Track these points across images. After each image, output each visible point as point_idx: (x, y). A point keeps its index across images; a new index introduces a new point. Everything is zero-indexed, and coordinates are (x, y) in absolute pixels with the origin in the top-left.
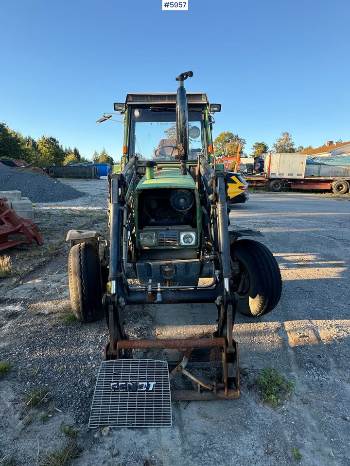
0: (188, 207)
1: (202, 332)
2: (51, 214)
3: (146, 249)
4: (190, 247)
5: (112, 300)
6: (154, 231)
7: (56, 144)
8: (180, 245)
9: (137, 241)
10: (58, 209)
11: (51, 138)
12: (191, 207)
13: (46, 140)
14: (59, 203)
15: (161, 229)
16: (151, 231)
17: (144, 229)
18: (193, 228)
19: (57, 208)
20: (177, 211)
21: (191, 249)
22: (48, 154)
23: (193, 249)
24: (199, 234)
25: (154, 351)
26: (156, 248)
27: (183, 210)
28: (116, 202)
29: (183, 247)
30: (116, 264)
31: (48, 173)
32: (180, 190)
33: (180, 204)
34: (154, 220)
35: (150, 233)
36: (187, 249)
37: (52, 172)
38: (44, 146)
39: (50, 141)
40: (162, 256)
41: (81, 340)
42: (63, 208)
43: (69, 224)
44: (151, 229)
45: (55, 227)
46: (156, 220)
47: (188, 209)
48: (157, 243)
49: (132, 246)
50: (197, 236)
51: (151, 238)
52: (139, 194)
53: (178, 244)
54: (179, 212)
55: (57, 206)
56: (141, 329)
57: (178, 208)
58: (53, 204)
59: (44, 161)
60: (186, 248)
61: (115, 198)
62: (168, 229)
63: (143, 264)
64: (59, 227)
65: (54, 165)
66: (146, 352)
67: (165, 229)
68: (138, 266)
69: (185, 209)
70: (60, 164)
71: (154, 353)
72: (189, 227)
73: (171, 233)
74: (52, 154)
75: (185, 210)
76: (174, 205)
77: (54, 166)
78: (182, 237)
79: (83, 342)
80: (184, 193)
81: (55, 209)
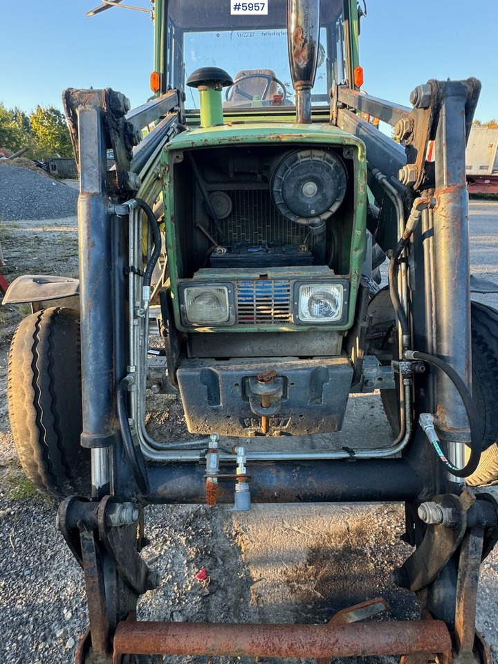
0: (328, 210)
1: (344, 526)
2: (42, 241)
3: (205, 334)
4: (326, 328)
5: (88, 518)
6: (224, 282)
7: (60, 121)
8: (298, 323)
9: (176, 312)
10: (55, 231)
11: (52, 110)
12: (334, 208)
13: (45, 113)
14: (60, 221)
15: (245, 276)
16: (217, 281)
17: (197, 276)
18: (336, 273)
19: (56, 229)
20: (294, 223)
21: (326, 332)
22: (49, 138)
23: (332, 332)
24: (354, 293)
25: (230, 589)
26: (230, 330)
27: (311, 221)
28: (97, 190)
29: (305, 328)
30: (102, 396)
31: (48, 171)
32: (303, 153)
33: (302, 200)
34: (224, 250)
35: (212, 289)
36: (318, 331)
37: (54, 168)
38: (42, 123)
39: (50, 116)
40: (246, 349)
41: (49, 553)
42: (65, 229)
43: (71, 258)
44: (217, 276)
45: (45, 265)
46: (229, 250)
47: (326, 216)
48: (232, 317)
49: (165, 324)
50: (347, 297)
51: (217, 300)
52: (176, 165)
53: (291, 319)
54: (298, 224)
55: (56, 225)
56: (196, 516)
57: (295, 213)
58: (49, 222)
59: (43, 151)
60: (313, 330)
61: (90, 175)
62: (264, 277)
63: (196, 373)
64: (51, 264)
65: (59, 156)
66: (206, 596)
67: (257, 276)
68: (183, 377)
69: (318, 215)
70: (70, 155)
71: (230, 594)
72: (326, 271)
73: (273, 289)
74: (56, 139)
75: (317, 220)
76: (286, 205)
77: (59, 159)
78: (304, 299)
79: (53, 557)
80: (316, 164)
81: (51, 232)
